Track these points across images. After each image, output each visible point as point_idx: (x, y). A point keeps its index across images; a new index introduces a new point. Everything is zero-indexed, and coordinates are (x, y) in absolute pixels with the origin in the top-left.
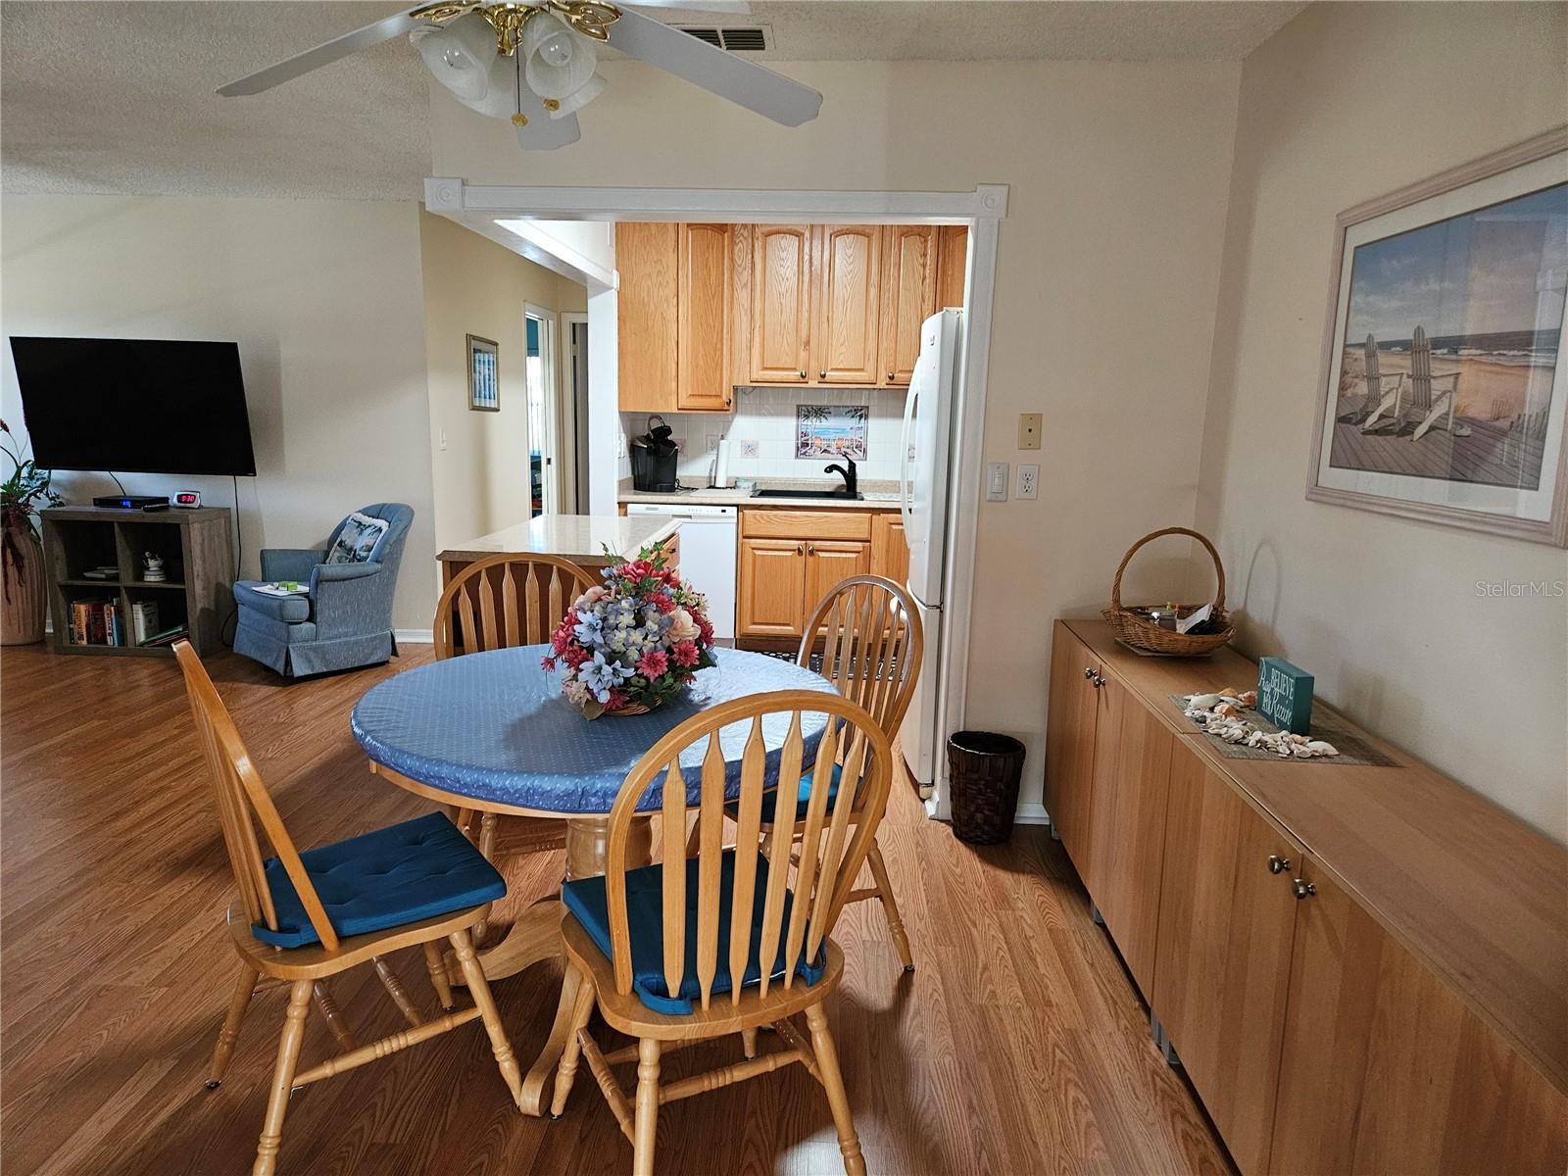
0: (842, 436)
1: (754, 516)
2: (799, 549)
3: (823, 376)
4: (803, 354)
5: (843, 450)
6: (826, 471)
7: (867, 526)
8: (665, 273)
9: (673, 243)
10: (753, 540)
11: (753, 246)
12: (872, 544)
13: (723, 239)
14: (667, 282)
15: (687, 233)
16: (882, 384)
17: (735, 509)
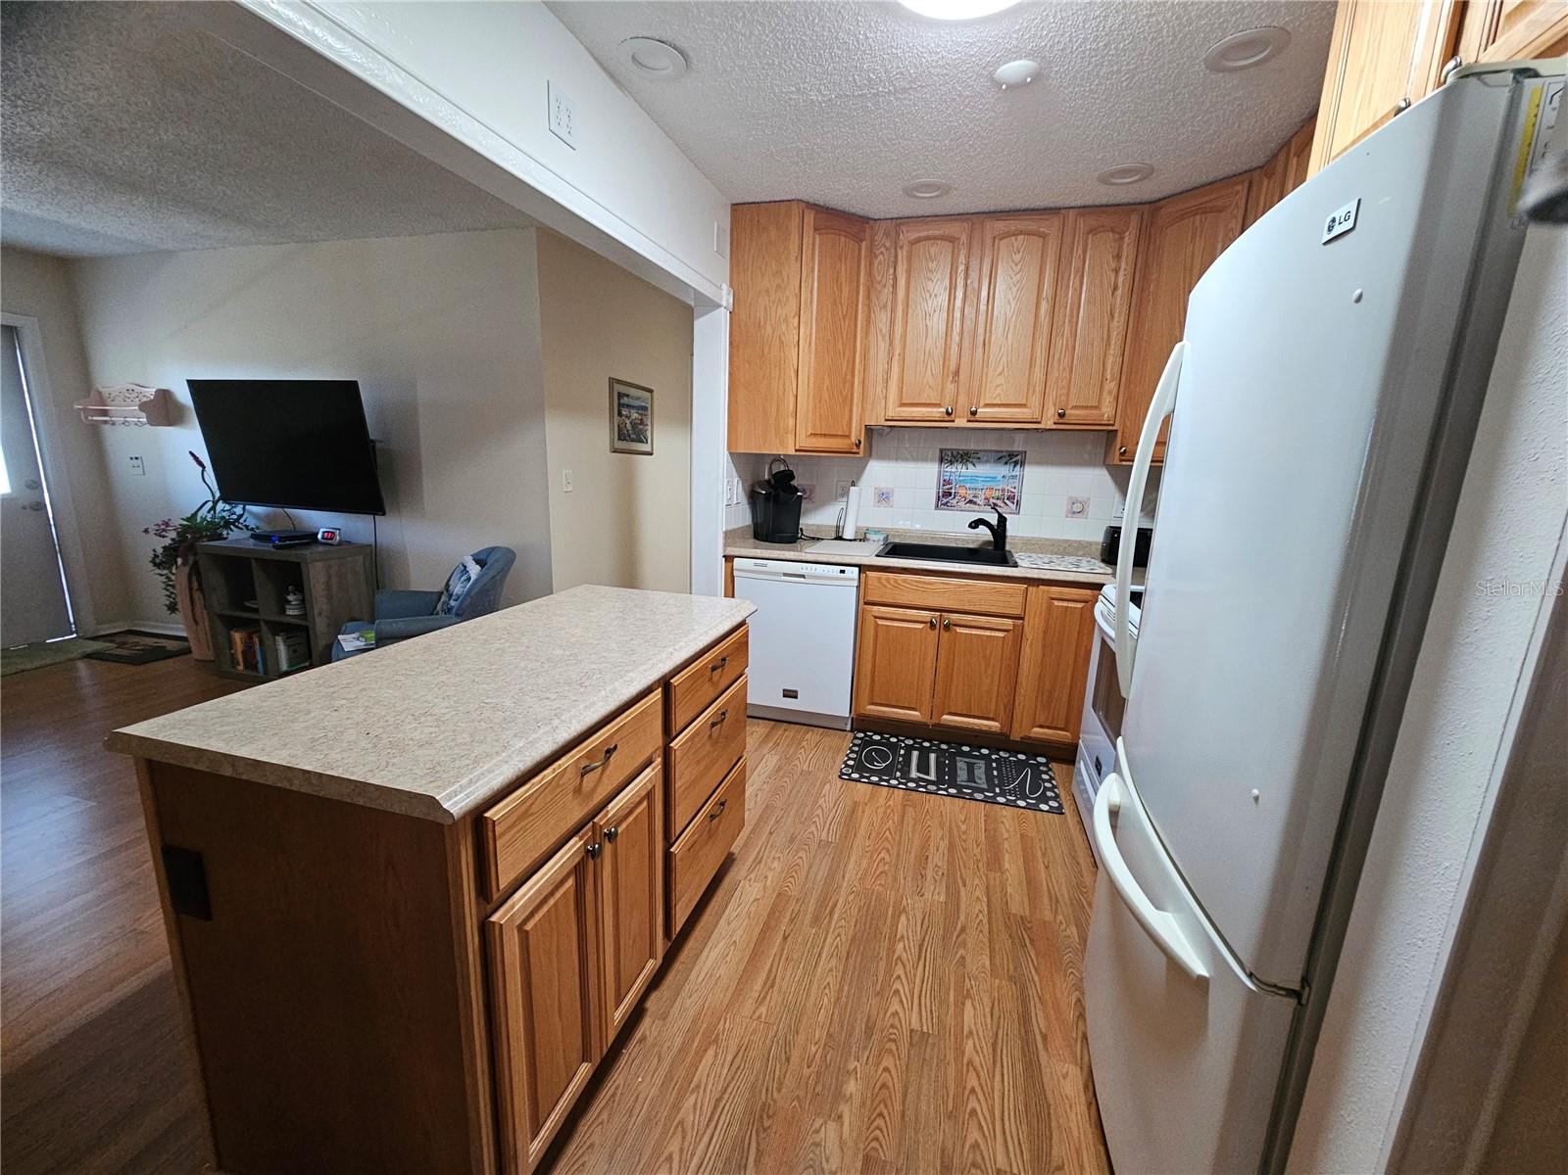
0: (992, 485)
1: (879, 579)
2: (931, 622)
3: (974, 413)
4: (950, 387)
5: (992, 501)
6: (970, 526)
7: (1020, 599)
8: (785, 288)
9: (796, 249)
10: (876, 608)
11: (896, 256)
12: (1026, 623)
13: (860, 250)
14: (787, 298)
15: (814, 238)
16: (1048, 424)
17: (857, 569)
